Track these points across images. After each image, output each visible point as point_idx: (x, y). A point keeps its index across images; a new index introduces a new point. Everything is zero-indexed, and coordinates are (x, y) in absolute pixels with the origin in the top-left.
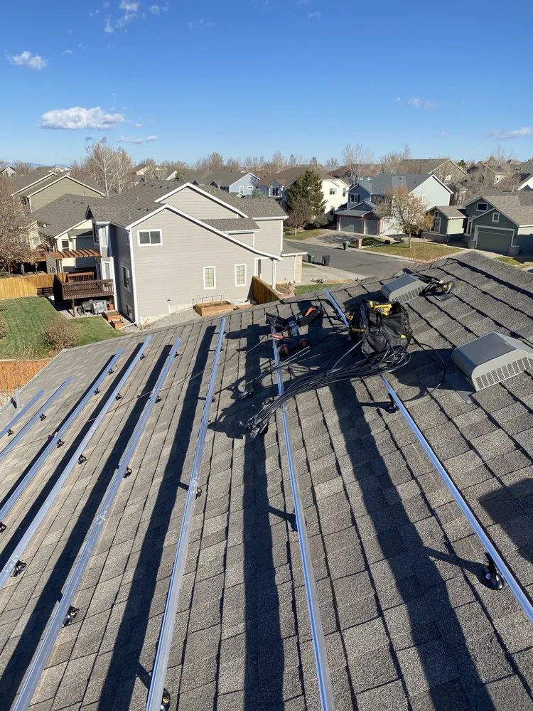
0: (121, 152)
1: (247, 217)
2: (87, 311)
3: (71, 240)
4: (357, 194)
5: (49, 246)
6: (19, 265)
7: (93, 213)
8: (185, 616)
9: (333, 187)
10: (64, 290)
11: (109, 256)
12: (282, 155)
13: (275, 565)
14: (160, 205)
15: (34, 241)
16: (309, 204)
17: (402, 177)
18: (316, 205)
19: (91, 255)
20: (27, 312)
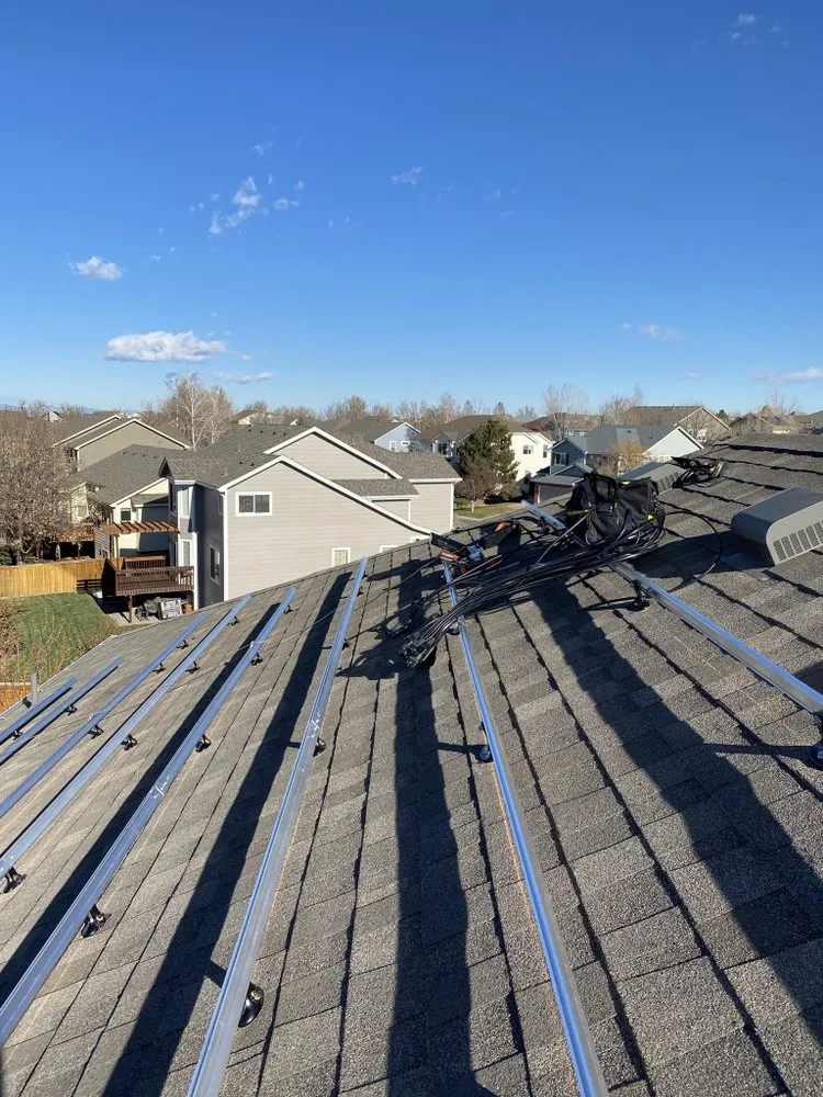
0: (218, 393)
1: (399, 477)
2: (151, 615)
3: (135, 509)
4: (564, 453)
5: (101, 518)
6: (54, 545)
7: (172, 468)
8: (294, 891)
9: (529, 443)
10: (118, 580)
11: (190, 531)
12: (453, 397)
13: (449, 806)
14: (273, 456)
15: (78, 508)
16: (492, 467)
17: (634, 430)
18: (503, 469)
19: (164, 530)
20: (60, 615)
